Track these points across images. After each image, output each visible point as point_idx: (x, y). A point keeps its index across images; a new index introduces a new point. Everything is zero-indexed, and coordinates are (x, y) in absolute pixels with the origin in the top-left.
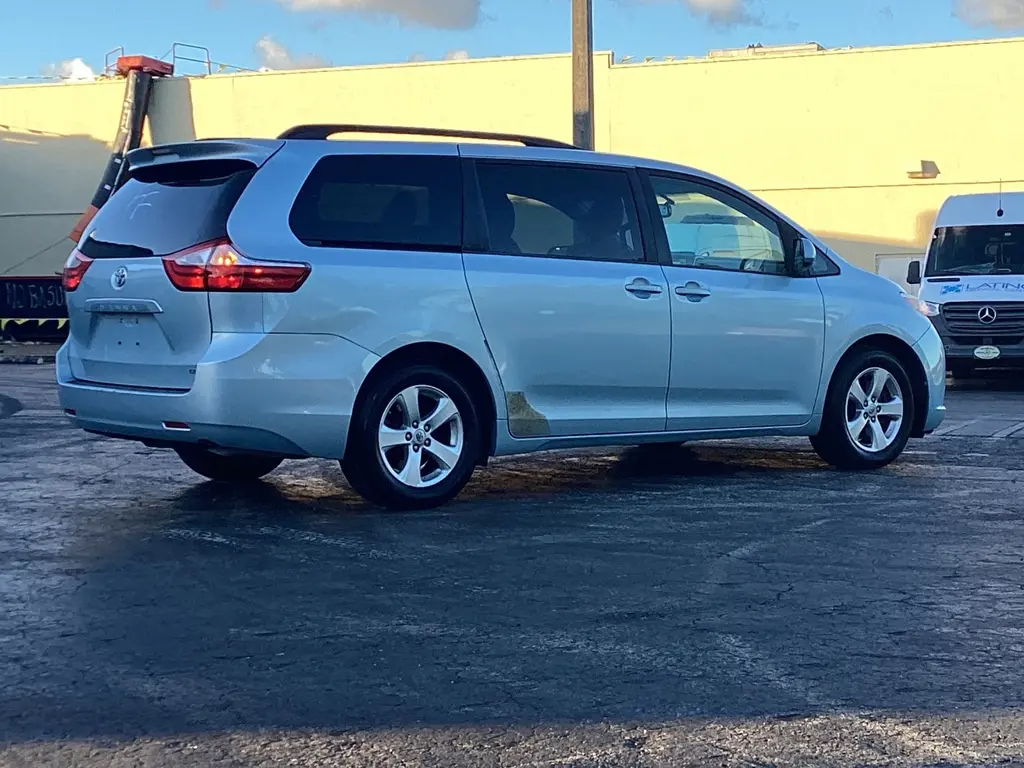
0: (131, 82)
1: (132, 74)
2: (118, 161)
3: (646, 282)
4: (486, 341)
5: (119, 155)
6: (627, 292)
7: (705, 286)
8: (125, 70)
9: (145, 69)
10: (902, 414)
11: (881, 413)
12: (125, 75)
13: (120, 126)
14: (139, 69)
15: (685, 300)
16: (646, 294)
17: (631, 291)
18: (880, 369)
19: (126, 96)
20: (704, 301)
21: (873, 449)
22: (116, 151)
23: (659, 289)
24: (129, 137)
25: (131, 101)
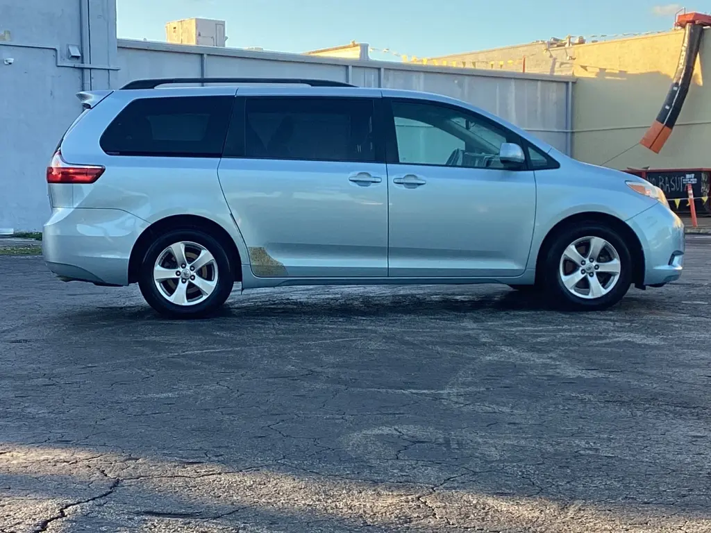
0: (687, 32)
1: (688, 27)
2: (675, 88)
3: (369, 175)
4: (231, 215)
5: (677, 84)
6: (351, 183)
7: (424, 178)
8: (684, 23)
9: (697, 22)
10: (619, 272)
11: (599, 270)
12: (684, 27)
13: (679, 64)
14: (693, 22)
15: (403, 187)
16: (366, 183)
17: (355, 181)
18: (596, 238)
19: (683, 42)
20: (419, 188)
21: (590, 297)
22: (675, 82)
23: (379, 180)
24: (684, 71)
25: (686, 45)
